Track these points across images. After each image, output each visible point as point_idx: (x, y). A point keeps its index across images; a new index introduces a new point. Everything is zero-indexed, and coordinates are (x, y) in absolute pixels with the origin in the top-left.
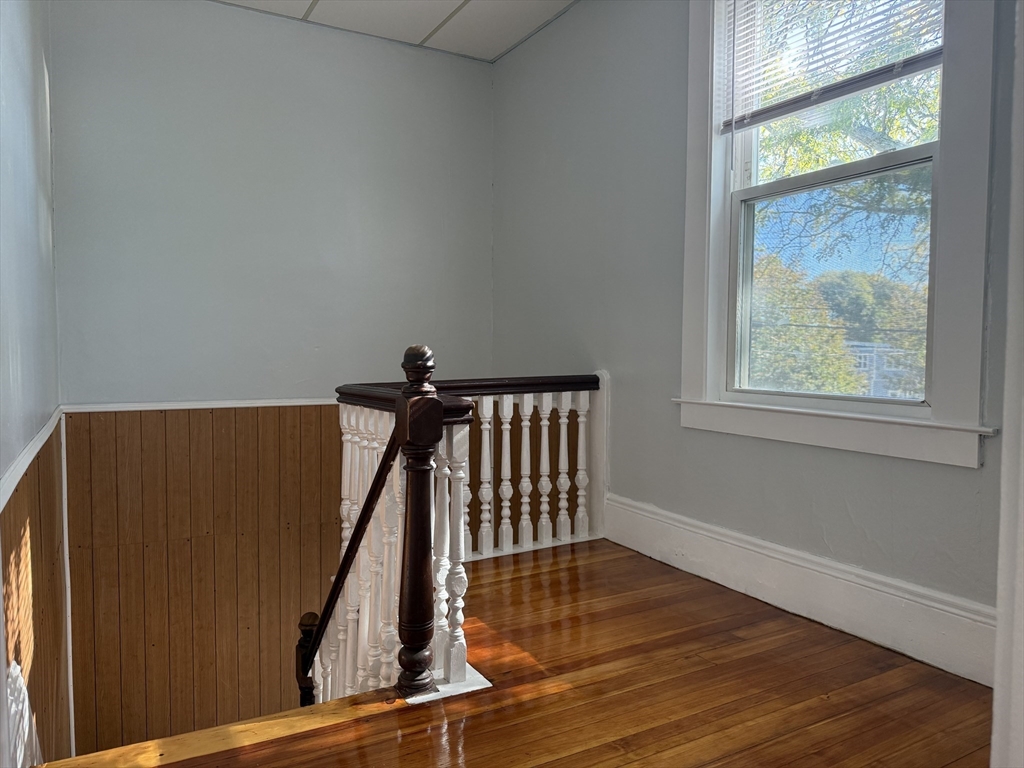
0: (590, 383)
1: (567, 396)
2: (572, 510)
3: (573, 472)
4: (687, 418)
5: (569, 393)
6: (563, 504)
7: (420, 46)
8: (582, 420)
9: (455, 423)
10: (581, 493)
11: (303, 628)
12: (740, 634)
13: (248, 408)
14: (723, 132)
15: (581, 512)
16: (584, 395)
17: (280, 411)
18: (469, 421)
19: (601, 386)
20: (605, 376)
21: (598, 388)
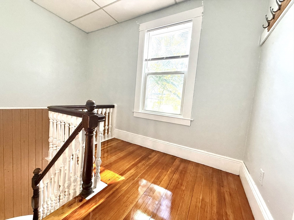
0: (113, 107)
1: (108, 109)
2: (108, 133)
3: (108, 125)
4: (135, 115)
5: (109, 109)
6: (106, 132)
7: (69, 22)
8: (110, 114)
9: (101, 121)
10: (110, 129)
11: (35, 173)
12: (150, 157)
13: (8, 109)
14: (145, 61)
15: (110, 133)
16: (112, 109)
17: (21, 110)
18: (104, 121)
19: (115, 107)
20: (116, 105)
21: (114, 108)
